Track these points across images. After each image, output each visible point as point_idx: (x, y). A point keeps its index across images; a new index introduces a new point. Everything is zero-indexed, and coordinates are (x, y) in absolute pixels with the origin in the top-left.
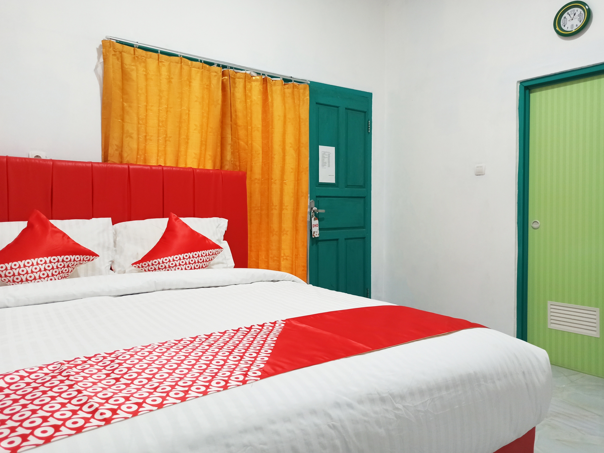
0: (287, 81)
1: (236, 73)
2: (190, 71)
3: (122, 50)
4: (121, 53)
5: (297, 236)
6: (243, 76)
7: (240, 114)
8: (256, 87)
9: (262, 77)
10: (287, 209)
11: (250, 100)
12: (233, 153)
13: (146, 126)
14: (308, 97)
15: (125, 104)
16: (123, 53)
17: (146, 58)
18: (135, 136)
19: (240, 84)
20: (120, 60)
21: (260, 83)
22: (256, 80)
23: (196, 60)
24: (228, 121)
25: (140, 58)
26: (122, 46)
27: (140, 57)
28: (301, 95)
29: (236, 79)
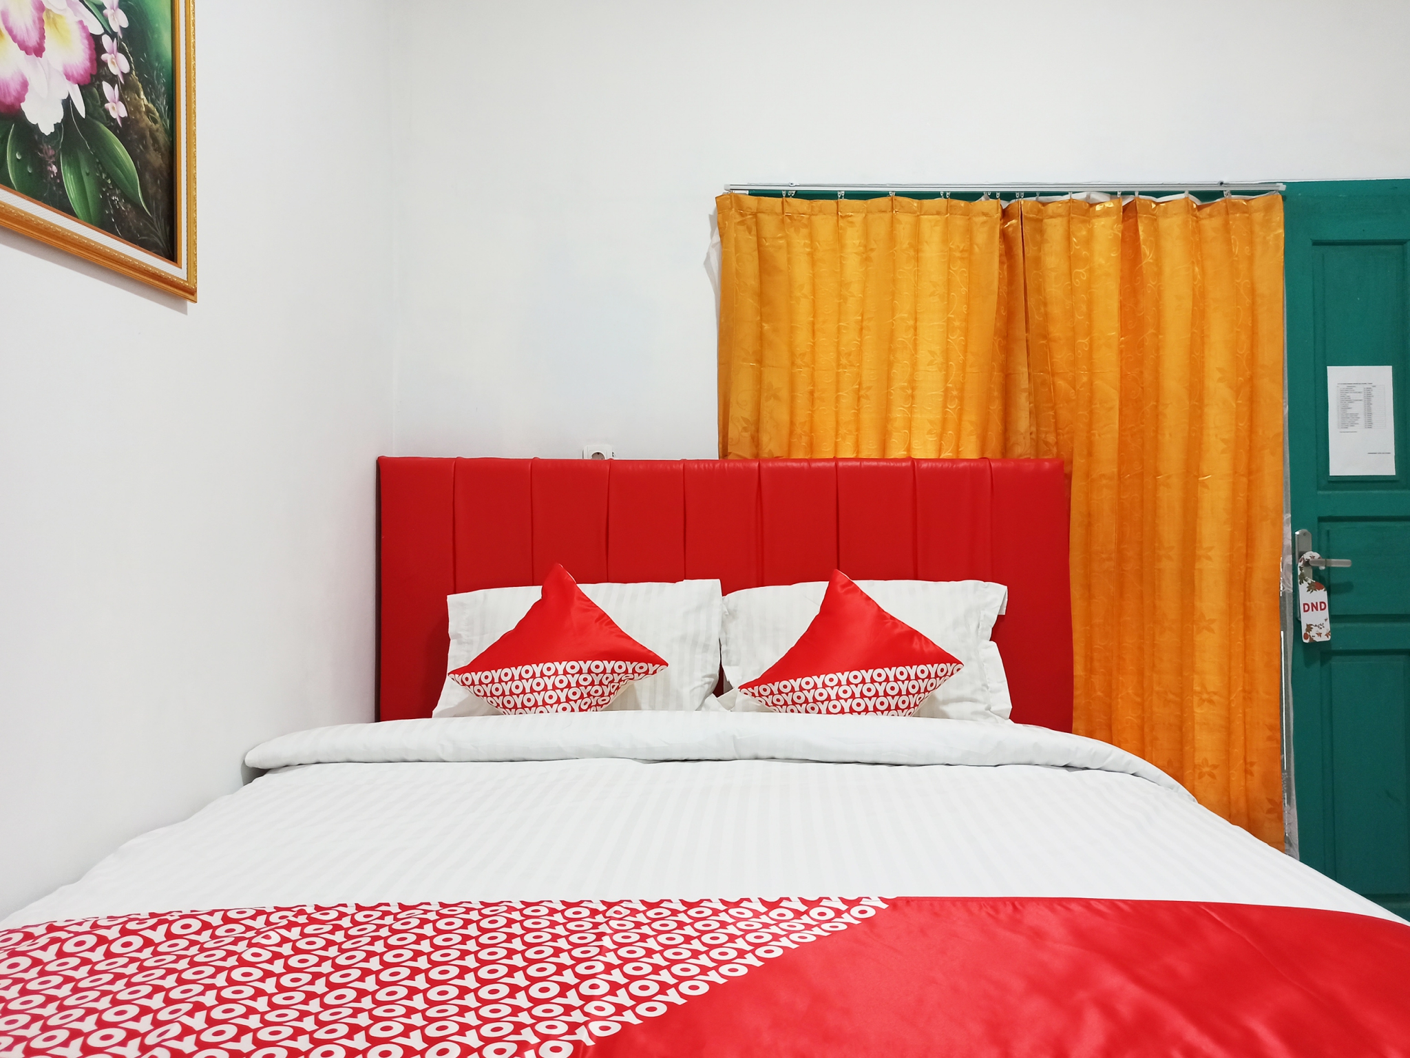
0: (1207, 196)
1: (1044, 204)
2: (917, 224)
3: (757, 209)
4: (755, 215)
5: (1248, 637)
6: (1062, 211)
7: (1056, 310)
8: (1106, 229)
9: (1119, 203)
10: (1209, 558)
11: (1088, 267)
12: (1035, 413)
13: (813, 368)
14: (1281, 231)
15: (766, 327)
16: (759, 215)
17: (810, 215)
18: (784, 394)
19: (1055, 229)
20: (754, 232)
21: (1115, 217)
22: (1106, 212)
23: (935, 195)
24: (1020, 332)
25: (795, 218)
26: (757, 201)
27: (795, 216)
28: (1257, 228)
29: (1045, 221)
